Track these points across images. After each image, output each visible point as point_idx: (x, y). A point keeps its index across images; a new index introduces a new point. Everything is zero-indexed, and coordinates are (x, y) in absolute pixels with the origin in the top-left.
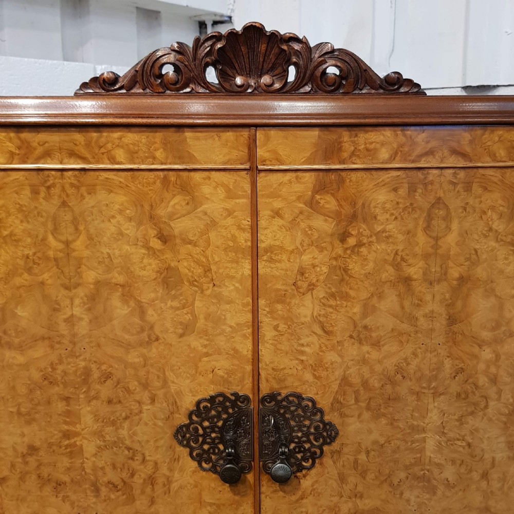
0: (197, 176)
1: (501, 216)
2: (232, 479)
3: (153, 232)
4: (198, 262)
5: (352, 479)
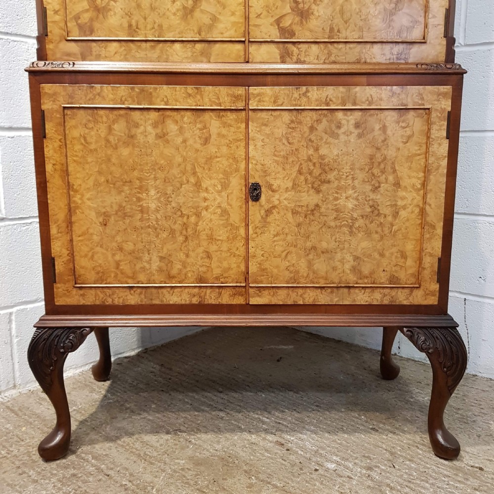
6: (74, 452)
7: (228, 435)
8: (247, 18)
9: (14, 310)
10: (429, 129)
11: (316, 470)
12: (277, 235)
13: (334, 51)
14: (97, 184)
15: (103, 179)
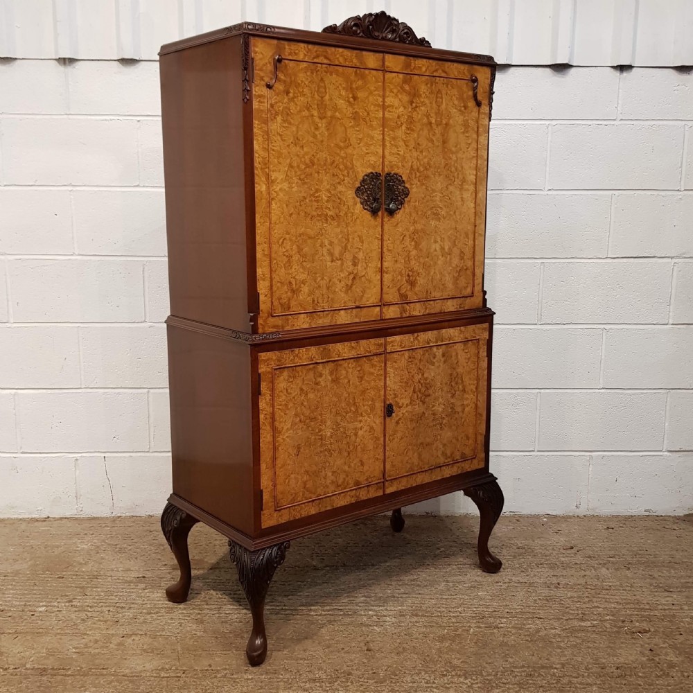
0: (367, 71)
1: (457, 98)
2: (374, 212)
3: (351, 96)
4: (366, 110)
5: (414, 215)
8: (382, 289)
10: (479, 352)
12: (402, 438)
13: (429, 306)
14: (294, 424)
15: (298, 420)
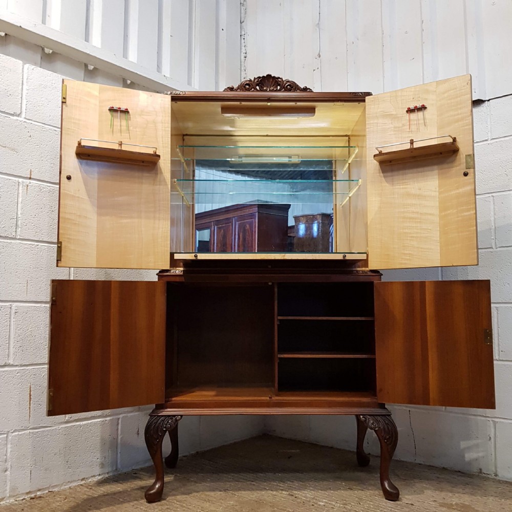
6: (165, 499)
7: (258, 492)
9: (121, 416)
11: (313, 505)
